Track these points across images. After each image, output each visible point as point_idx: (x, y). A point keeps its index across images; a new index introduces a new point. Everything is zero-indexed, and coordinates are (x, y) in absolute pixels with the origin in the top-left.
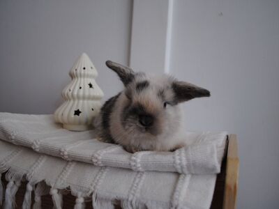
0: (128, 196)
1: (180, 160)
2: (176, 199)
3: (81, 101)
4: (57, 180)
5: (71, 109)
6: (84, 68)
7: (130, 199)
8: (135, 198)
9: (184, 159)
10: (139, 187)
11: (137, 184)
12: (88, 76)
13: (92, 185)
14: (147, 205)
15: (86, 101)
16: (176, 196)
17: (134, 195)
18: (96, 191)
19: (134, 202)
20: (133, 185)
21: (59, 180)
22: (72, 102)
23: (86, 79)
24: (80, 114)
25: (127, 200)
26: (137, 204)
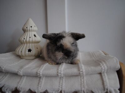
0: (81, 88)
1: (104, 67)
2: (106, 85)
3: (28, 44)
4: (38, 88)
5: (26, 48)
6: (31, 27)
7: (83, 90)
8: (85, 89)
9: (106, 66)
10: (85, 83)
11: (83, 82)
12: (33, 31)
13: (59, 87)
14: (93, 91)
15: (31, 44)
16: (105, 84)
17: (84, 88)
18: (63, 89)
19: (85, 91)
20: (81, 83)
21: (39, 88)
22: (26, 45)
23: (32, 32)
24: (31, 51)
25: (81, 90)
26: (87, 91)
